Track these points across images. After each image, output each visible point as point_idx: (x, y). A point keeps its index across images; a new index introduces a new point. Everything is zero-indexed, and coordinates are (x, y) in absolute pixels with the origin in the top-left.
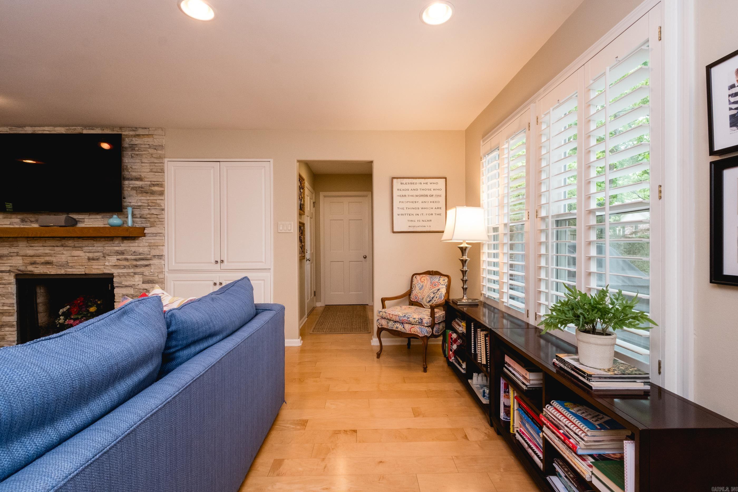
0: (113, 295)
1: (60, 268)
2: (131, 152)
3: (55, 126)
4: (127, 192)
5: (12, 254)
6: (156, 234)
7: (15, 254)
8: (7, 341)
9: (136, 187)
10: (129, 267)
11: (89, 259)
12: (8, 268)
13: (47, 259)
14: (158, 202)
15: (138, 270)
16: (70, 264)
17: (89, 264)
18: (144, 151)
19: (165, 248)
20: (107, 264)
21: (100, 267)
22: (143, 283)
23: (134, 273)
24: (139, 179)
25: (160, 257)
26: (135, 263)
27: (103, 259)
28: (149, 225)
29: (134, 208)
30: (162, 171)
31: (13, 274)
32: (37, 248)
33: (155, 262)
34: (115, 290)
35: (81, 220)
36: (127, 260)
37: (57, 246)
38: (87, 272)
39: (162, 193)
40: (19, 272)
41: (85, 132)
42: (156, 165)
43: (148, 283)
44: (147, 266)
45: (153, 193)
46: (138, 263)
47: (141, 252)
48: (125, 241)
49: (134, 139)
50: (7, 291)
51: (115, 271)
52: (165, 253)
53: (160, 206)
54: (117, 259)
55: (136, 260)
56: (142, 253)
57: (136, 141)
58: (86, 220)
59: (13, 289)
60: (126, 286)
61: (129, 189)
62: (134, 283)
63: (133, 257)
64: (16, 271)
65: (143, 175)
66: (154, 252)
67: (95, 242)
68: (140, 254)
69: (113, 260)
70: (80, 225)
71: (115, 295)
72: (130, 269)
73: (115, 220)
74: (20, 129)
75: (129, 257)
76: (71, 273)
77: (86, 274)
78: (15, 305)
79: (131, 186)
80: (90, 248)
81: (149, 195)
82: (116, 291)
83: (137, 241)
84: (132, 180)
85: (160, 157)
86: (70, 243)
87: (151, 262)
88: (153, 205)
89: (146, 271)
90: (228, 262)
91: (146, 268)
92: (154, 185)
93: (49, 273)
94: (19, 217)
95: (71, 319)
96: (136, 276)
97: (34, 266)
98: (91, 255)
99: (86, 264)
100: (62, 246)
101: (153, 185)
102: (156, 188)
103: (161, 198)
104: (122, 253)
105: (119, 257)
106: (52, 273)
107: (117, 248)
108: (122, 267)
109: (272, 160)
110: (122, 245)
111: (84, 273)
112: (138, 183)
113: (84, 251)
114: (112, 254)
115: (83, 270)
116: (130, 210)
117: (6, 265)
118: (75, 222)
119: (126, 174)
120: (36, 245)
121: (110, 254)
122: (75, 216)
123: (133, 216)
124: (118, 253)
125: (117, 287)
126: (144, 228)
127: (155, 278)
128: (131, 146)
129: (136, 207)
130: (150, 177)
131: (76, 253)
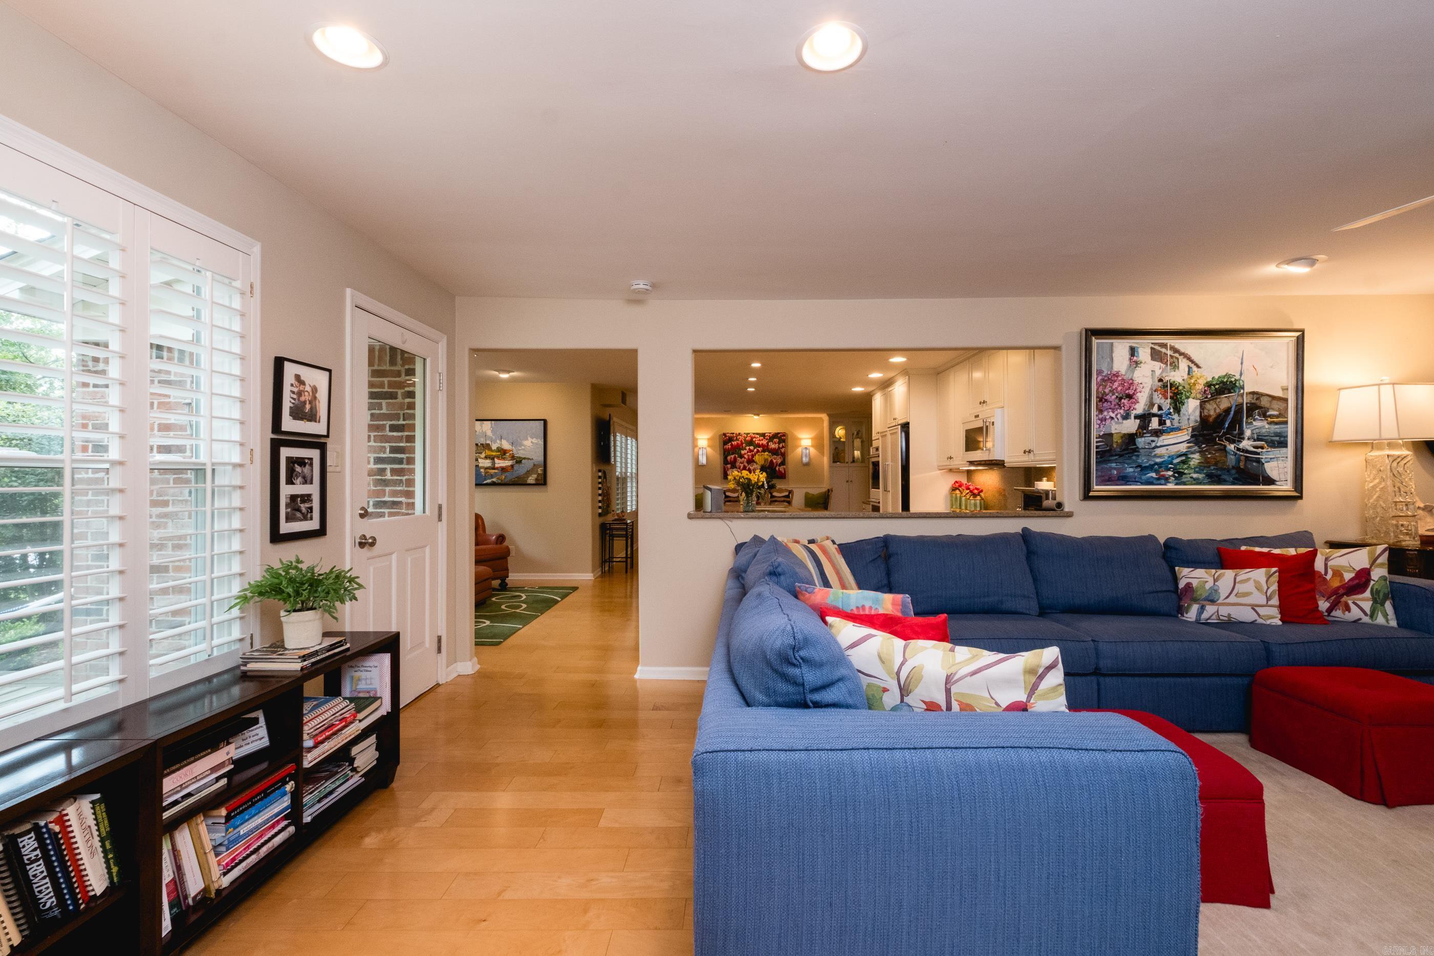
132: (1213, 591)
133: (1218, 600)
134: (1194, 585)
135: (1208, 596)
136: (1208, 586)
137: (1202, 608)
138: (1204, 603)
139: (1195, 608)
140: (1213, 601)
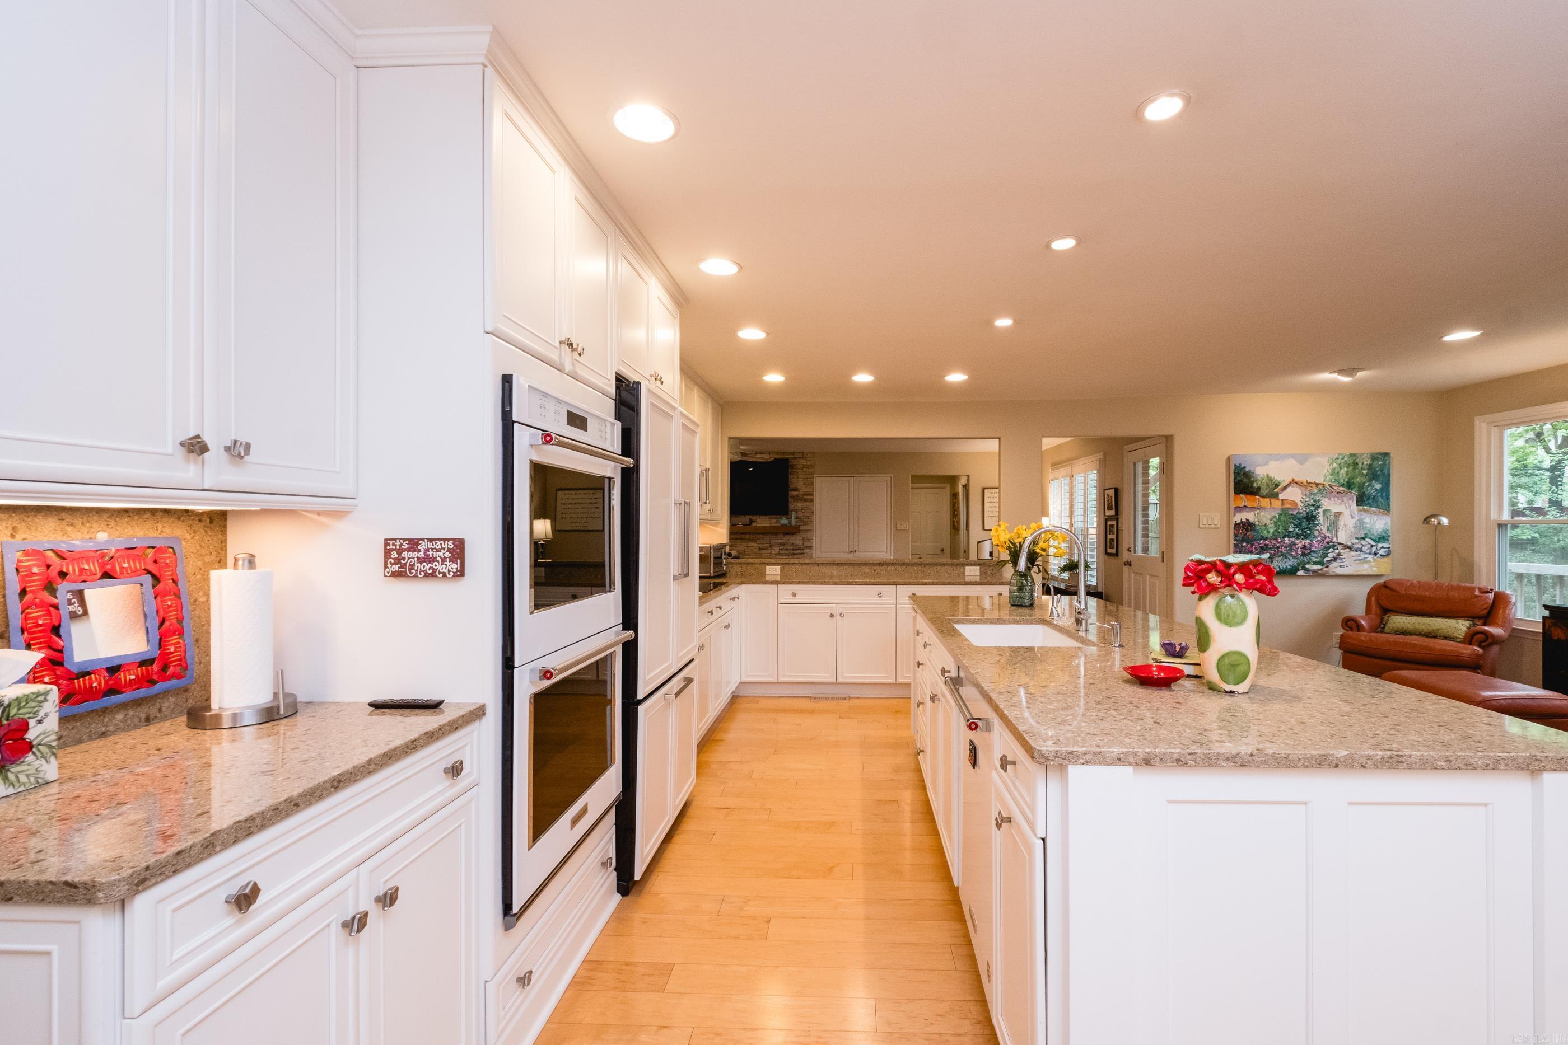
2: (792, 470)
4: (791, 500)
6: (808, 531)
9: (796, 497)
10: (788, 555)
11: (760, 549)
14: (809, 507)
17: (761, 552)
18: (799, 469)
19: (814, 542)
20: (773, 552)
24: (796, 490)
25: (810, 548)
26: (792, 552)
27: (771, 548)
28: (802, 524)
29: (795, 511)
30: (812, 484)
33: (807, 551)
35: (755, 520)
36: (787, 549)
39: (812, 501)
42: (808, 479)
44: (801, 554)
45: (806, 500)
46: (795, 552)
48: (787, 536)
49: (793, 461)
52: (813, 545)
53: (810, 509)
55: (793, 550)
56: (797, 545)
57: (795, 462)
58: (758, 520)
61: (793, 498)
63: (791, 548)
65: (799, 487)
66: (806, 544)
67: (764, 536)
69: (777, 549)
70: (754, 524)
73: (784, 521)
75: (789, 547)
79: (793, 495)
80: (761, 540)
81: (803, 501)
83: (794, 536)
84: (792, 491)
85: (812, 474)
86: (748, 536)
87: (805, 551)
88: (807, 509)
89: (801, 558)
92: (807, 495)
98: (761, 546)
100: (742, 538)
102: (809, 497)
103: (811, 503)
104: (783, 544)
105: (781, 547)
107: (780, 541)
108: (784, 555)
109: (892, 476)
110: (783, 538)
112: (795, 493)
113: (757, 542)
116: (793, 514)
118: (751, 521)
119: (790, 486)
121: (775, 545)
122: (754, 518)
123: (795, 517)
124: (780, 544)
126: (799, 526)
128: (791, 465)
130: (804, 489)
131: (751, 544)
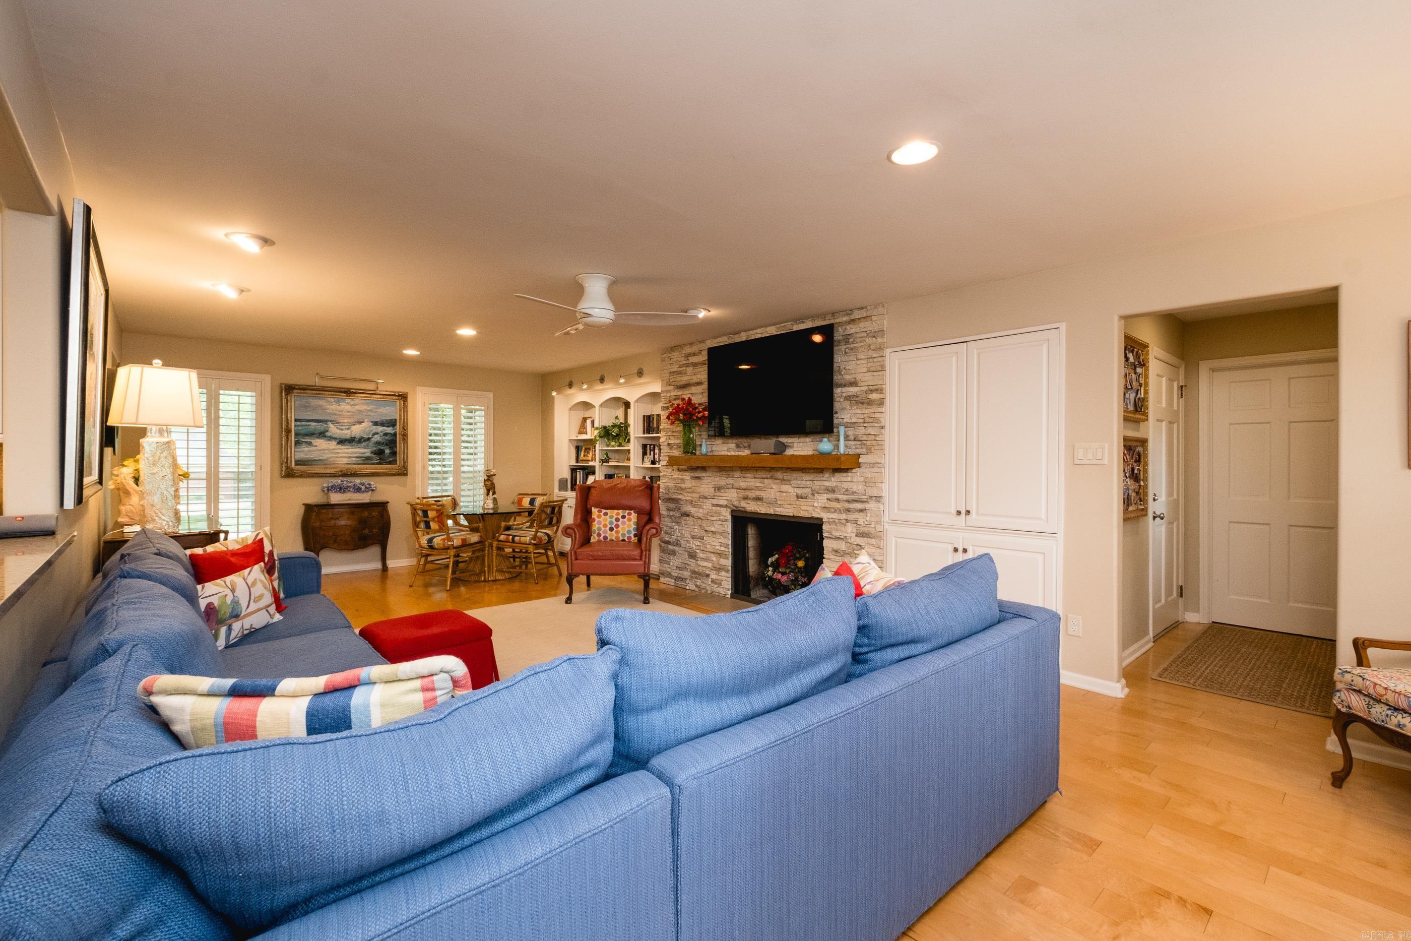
0: (822, 549)
1: (769, 505)
2: (845, 347)
3: (766, 326)
4: (839, 403)
5: (728, 486)
6: (873, 465)
7: (731, 486)
8: (724, 588)
9: (850, 396)
10: (839, 511)
11: (797, 497)
12: (725, 503)
13: (758, 493)
14: (877, 415)
15: (851, 516)
16: (779, 502)
17: (797, 503)
18: (861, 342)
19: (885, 486)
20: (816, 504)
21: (808, 508)
22: (856, 536)
23: (846, 520)
24: (854, 384)
25: (878, 499)
26: (847, 505)
27: (812, 497)
28: (864, 450)
29: (847, 426)
30: (883, 368)
31: (729, 510)
32: (749, 480)
33: (872, 505)
34: (824, 541)
35: (790, 445)
36: (838, 500)
37: (767, 478)
38: (796, 514)
39: (881, 403)
40: (734, 508)
41: (796, 328)
42: (875, 360)
43: (863, 536)
44: (861, 511)
45: (870, 403)
46: (852, 506)
47: (855, 490)
48: (836, 474)
49: (848, 327)
50: (724, 529)
51: (825, 516)
52: (885, 494)
53: (878, 421)
54: (828, 499)
55: (848, 501)
56: (855, 492)
57: (851, 329)
58: (795, 445)
59: (729, 527)
60: (837, 538)
61: (842, 400)
62: (845, 535)
63: (845, 497)
64: (732, 506)
65: (859, 377)
66: (871, 492)
67: (803, 475)
68: (853, 493)
69: (822, 499)
70: (789, 452)
71: (825, 548)
72: (841, 513)
73: (825, 445)
74: (737, 336)
75: (840, 497)
76: (779, 514)
77: (794, 516)
78: (730, 547)
79: (844, 394)
80: (799, 482)
81: (865, 406)
82: (826, 543)
83: (850, 474)
84: (845, 386)
85: (880, 348)
86: (779, 475)
87: (867, 506)
88: (871, 420)
89: (861, 519)
90: (977, 514)
91: (861, 513)
93: (759, 512)
94: (735, 441)
95: (779, 572)
96: (849, 524)
97: (746, 501)
98: (799, 491)
99: (794, 503)
100: (772, 478)
101: (871, 390)
102: (874, 396)
103: (880, 409)
104: (833, 491)
105: (829, 496)
106: (762, 512)
107: (827, 484)
108: (833, 510)
109: (1063, 326)
110: (833, 479)
111: (791, 515)
112: (852, 390)
113: (793, 485)
114: (821, 492)
115: (791, 511)
116: (842, 430)
117: (723, 498)
118: (784, 447)
119: (837, 378)
120: (748, 475)
121: (819, 491)
122: (784, 440)
123: (847, 438)
124: (828, 490)
125: (826, 537)
126: (858, 456)
127: (872, 530)
128: (844, 337)
129: (849, 425)
130: (867, 379)
131: (785, 487)
132: (235, 604)
133: (241, 613)
134: (216, 604)
135: (232, 612)
136: (229, 600)
137: (230, 629)
138: (230, 621)
139: (223, 630)
140: (236, 616)
